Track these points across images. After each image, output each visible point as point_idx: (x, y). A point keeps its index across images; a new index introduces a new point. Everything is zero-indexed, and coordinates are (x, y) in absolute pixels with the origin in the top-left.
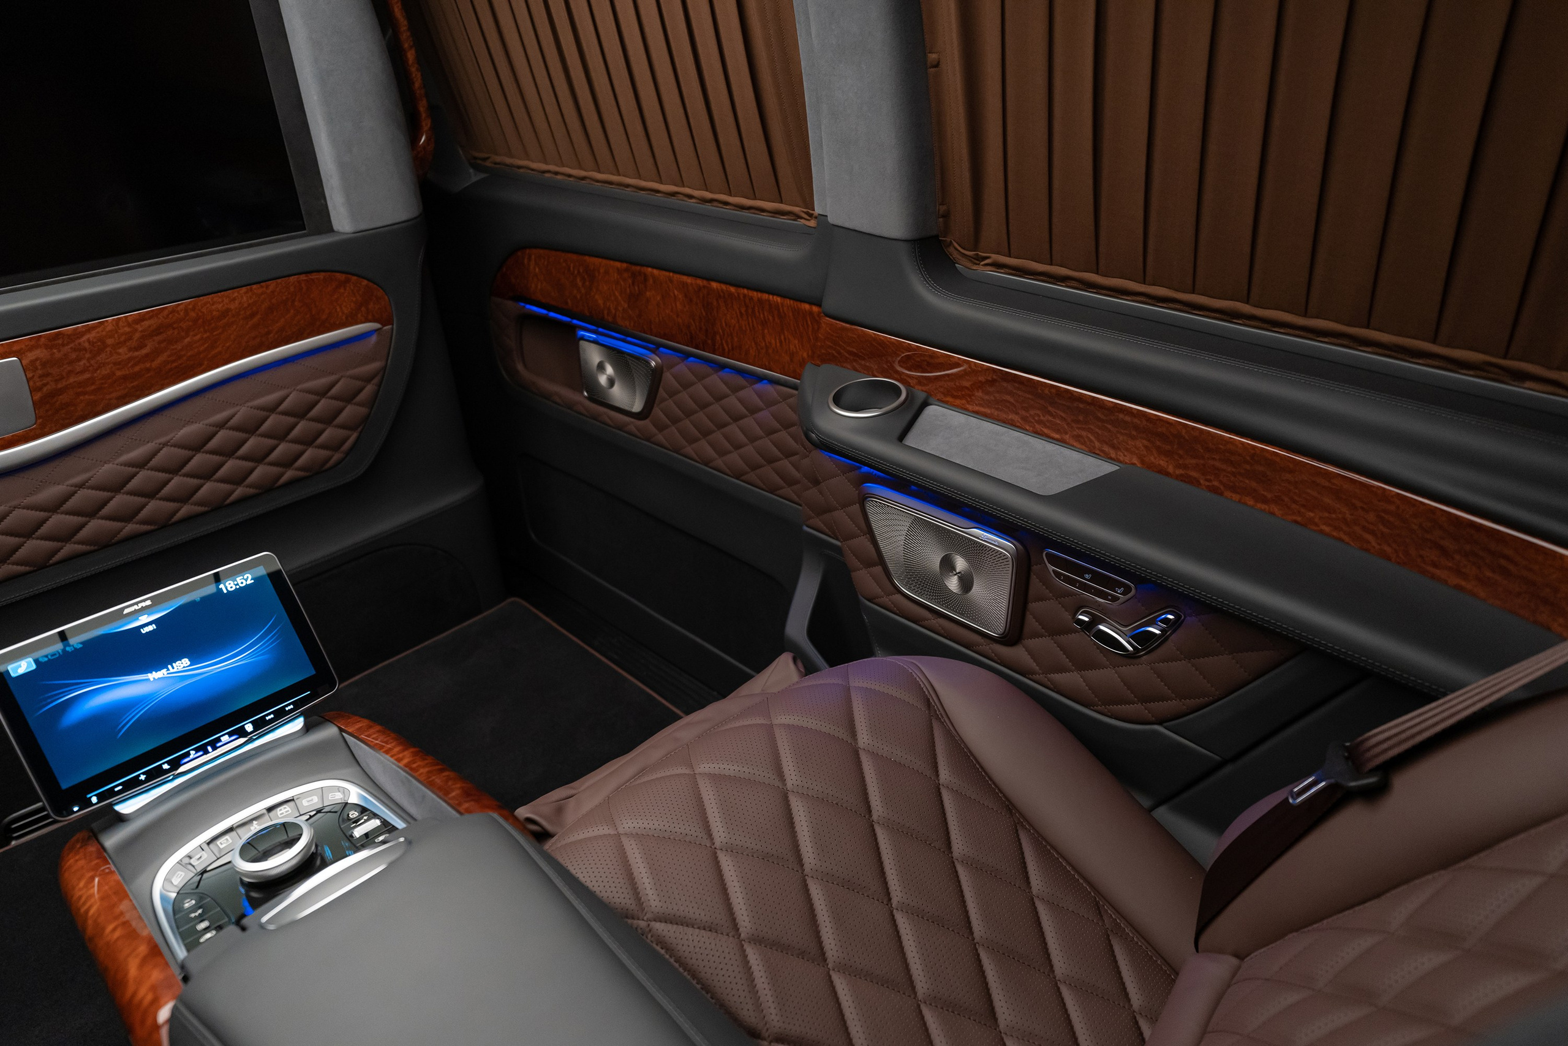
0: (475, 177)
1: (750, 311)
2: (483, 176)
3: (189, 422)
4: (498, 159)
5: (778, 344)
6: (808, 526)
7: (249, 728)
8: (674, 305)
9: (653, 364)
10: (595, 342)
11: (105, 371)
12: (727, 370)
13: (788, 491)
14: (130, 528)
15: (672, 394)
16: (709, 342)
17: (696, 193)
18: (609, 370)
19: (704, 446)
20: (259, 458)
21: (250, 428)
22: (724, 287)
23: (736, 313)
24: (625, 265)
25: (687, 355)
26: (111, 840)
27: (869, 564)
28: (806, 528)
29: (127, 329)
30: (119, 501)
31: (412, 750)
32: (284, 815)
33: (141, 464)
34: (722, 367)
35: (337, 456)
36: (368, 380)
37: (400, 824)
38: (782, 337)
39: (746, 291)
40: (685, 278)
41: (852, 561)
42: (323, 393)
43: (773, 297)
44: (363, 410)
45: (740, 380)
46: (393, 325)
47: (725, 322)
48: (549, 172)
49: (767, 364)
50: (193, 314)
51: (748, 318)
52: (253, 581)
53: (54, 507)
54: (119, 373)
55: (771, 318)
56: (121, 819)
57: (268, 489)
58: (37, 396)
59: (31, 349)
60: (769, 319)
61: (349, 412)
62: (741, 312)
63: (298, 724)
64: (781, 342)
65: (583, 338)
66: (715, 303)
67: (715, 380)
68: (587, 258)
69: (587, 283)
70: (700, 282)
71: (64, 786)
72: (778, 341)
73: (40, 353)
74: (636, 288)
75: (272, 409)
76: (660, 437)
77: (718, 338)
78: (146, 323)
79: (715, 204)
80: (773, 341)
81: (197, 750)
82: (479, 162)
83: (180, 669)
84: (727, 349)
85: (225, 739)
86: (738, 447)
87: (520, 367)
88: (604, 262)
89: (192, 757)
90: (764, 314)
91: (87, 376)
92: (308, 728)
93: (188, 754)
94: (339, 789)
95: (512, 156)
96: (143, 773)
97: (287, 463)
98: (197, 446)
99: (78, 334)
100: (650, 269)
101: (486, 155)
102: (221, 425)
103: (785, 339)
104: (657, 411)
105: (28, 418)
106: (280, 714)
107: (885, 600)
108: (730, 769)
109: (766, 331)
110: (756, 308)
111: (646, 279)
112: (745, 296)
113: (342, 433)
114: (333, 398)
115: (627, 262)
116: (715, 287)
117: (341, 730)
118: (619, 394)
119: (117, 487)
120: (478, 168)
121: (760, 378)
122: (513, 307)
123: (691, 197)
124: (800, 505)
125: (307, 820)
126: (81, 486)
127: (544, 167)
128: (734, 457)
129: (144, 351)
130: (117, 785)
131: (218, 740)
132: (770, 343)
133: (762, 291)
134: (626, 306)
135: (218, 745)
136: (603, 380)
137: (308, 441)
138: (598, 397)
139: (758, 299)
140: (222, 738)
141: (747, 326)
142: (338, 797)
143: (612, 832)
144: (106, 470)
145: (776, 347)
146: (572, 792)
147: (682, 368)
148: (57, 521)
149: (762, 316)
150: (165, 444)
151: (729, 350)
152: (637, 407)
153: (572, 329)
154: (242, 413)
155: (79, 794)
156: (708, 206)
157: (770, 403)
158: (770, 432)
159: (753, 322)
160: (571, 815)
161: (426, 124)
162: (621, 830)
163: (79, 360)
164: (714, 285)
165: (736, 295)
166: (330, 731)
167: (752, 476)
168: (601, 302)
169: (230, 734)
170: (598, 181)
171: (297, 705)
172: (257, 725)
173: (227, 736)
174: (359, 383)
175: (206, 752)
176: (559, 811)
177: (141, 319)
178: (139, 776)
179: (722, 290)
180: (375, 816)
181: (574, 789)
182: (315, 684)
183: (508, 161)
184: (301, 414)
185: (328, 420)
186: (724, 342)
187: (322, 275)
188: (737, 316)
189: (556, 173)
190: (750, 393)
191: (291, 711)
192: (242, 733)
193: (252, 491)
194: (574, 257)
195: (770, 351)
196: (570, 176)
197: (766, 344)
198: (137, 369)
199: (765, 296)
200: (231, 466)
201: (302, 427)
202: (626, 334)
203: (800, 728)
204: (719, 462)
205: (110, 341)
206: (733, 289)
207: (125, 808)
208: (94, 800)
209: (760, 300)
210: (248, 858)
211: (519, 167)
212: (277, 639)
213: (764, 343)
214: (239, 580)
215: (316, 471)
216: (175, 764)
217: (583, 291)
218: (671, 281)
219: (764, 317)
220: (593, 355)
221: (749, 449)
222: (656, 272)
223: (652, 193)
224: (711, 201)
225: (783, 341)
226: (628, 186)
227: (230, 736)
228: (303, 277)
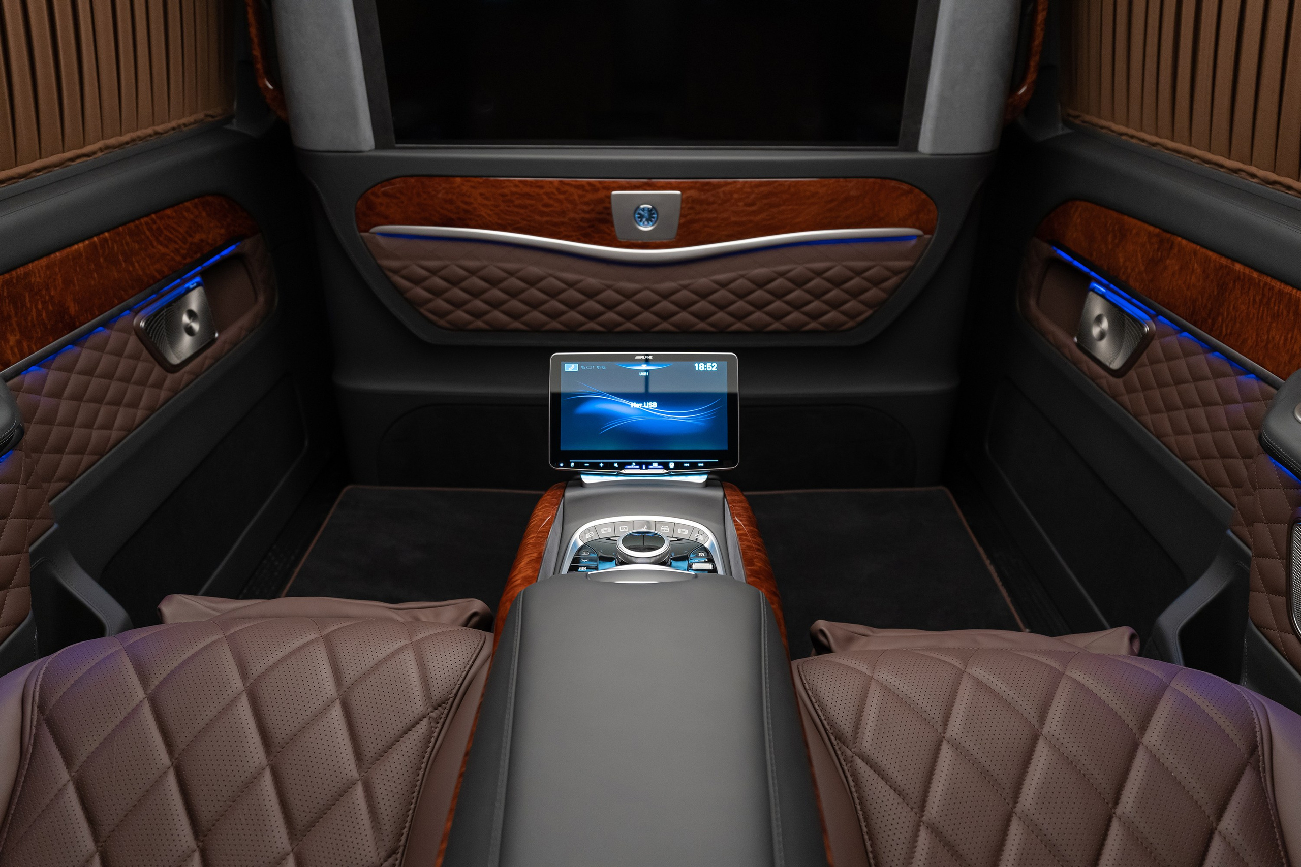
0: (1060, 130)
1: (1265, 300)
2: (1068, 131)
3: (762, 266)
4: (1087, 118)
5: (1282, 342)
6: (1233, 532)
7: (672, 465)
8: (1188, 278)
9: (1147, 329)
10: (1103, 296)
11: (725, 215)
12: (1217, 353)
13: (1231, 492)
14: (702, 325)
15: (1152, 362)
16: (1210, 321)
17: (1261, 173)
18: (1105, 324)
19: (1164, 421)
20: (797, 306)
21: (799, 283)
22: (1247, 270)
23: (1249, 299)
24: (1157, 230)
25: (1183, 329)
26: (570, 493)
27: (1273, 590)
28: (1229, 533)
29: (749, 190)
30: (702, 305)
31: (751, 528)
32: (663, 531)
33: (723, 285)
34: (1213, 349)
35: (851, 324)
36: (896, 272)
37: (720, 571)
38: (1290, 336)
39: (1269, 279)
40: (1210, 254)
41: (1256, 580)
42: (858, 273)
43: (1297, 292)
44: (883, 295)
45: (1227, 368)
46: (933, 235)
47: (1234, 306)
48: (1126, 134)
49: (1261, 358)
50: (793, 190)
51: (1260, 307)
52: (716, 369)
53: (665, 296)
54: (733, 219)
55: (1285, 313)
56: (581, 484)
57: (795, 330)
58: (683, 220)
59: (690, 188)
60: (1282, 313)
61: (873, 293)
62: (1254, 300)
63: (702, 479)
64: (1286, 340)
65: (1093, 290)
66: (1231, 285)
67: (1201, 360)
68: (1126, 217)
69: (1117, 241)
70: (1224, 261)
71: (563, 448)
72: (1283, 338)
73: (692, 193)
74: (1159, 254)
75: (819, 273)
76: (1126, 399)
77: (1220, 319)
78: (762, 189)
79: (1277, 187)
80: (1277, 337)
81: (637, 464)
82: (1071, 119)
83: (650, 408)
84: (1224, 333)
85: (655, 465)
86: (1197, 430)
87: (1032, 302)
88: (1139, 223)
89: (632, 466)
90: (1279, 307)
91: (714, 215)
92: (707, 484)
93: (630, 464)
94: (703, 533)
95: (1100, 117)
96: (603, 463)
97: (815, 316)
98: (761, 284)
99: (719, 186)
100: (1179, 239)
101: (1077, 113)
102: (781, 274)
103: (1292, 338)
104: (1133, 374)
105: (672, 234)
106: (694, 466)
107: (1275, 634)
108: (998, 685)
109: (1274, 325)
110: (1273, 300)
111: (1171, 248)
112: (1266, 284)
113: (862, 307)
114: (865, 279)
115: (1160, 228)
116: (1238, 269)
117: (725, 496)
118: (1104, 349)
119: (703, 295)
120: (1067, 123)
121: (1248, 371)
122: (1046, 249)
123: (1253, 176)
124: (1234, 507)
125: (671, 541)
126: (685, 287)
127: (1123, 129)
128: (1189, 442)
129: (754, 208)
130: (587, 462)
131: (651, 464)
132: (1273, 338)
133: (1287, 283)
134: (1143, 268)
135: (650, 467)
136: (1096, 331)
137: (835, 305)
138: (1085, 346)
139: (1279, 291)
140: (654, 464)
141: (1256, 316)
142: (701, 539)
143: (868, 672)
144: (703, 282)
145: (1278, 344)
146: (869, 633)
147: (1173, 340)
148: (665, 305)
149: (1276, 308)
150: (742, 276)
151: (1226, 335)
152: (1116, 365)
153: (1088, 279)
154: (798, 270)
155: (566, 457)
156: (1269, 189)
157: (1247, 398)
158: (1235, 427)
159: (1263, 310)
160: (856, 647)
161: (1031, 77)
162: (875, 676)
163: (713, 203)
164: (1238, 266)
165: (1257, 281)
166: (718, 493)
167: (1199, 464)
168: (1121, 260)
169: (659, 464)
170: (1167, 149)
171: (707, 465)
172: (678, 466)
173: (657, 464)
174: (887, 273)
175: (641, 468)
176: (850, 639)
177: (760, 185)
178: (600, 463)
179: (1244, 274)
180: (711, 561)
181: (872, 632)
182: (724, 457)
183: (1095, 120)
184: (837, 283)
185: (855, 294)
186: (1224, 326)
187: (893, 183)
188: (1249, 303)
189: (1132, 137)
190: (1232, 383)
191: (701, 467)
192: (666, 466)
193: (783, 328)
194: (1115, 215)
195: (1270, 346)
196: (1143, 140)
197: (1268, 337)
198: (744, 219)
199: (1288, 289)
200: (777, 305)
201: (834, 293)
202: (1133, 294)
203: (1088, 691)
204: (1172, 440)
205: (736, 196)
206: (1255, 275)
207: (586, 479)
208: (572, 465)
209: (1280, 292)
210: (628, 545)
211: (1102, 127)
212: (714, 415)
213: (1266, 337)
214: (709, 365)
215: (832, 329)
216: (622, 466)
217: (1110, 247)
218: (1195, 253)
219: (1278, 311)
220: (1096, 306)
221: (1207, 437)
222: (1184, 242)
223: (1216, 167)
224: (1274, 183)
225: (1289, 339)
226: (1194, 157)
227: (658, 465)
228: (879, 181)
